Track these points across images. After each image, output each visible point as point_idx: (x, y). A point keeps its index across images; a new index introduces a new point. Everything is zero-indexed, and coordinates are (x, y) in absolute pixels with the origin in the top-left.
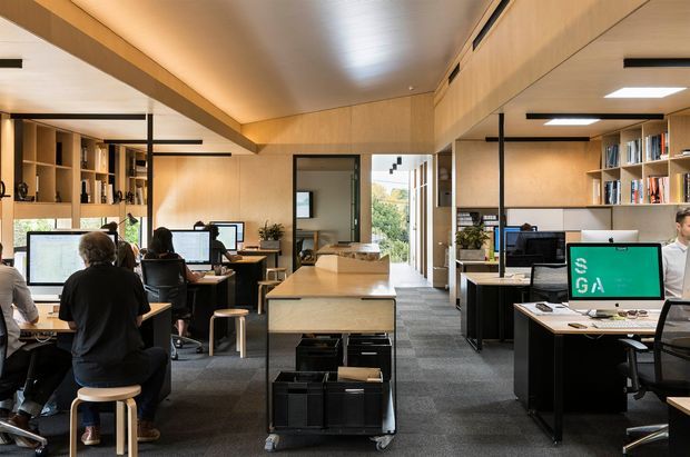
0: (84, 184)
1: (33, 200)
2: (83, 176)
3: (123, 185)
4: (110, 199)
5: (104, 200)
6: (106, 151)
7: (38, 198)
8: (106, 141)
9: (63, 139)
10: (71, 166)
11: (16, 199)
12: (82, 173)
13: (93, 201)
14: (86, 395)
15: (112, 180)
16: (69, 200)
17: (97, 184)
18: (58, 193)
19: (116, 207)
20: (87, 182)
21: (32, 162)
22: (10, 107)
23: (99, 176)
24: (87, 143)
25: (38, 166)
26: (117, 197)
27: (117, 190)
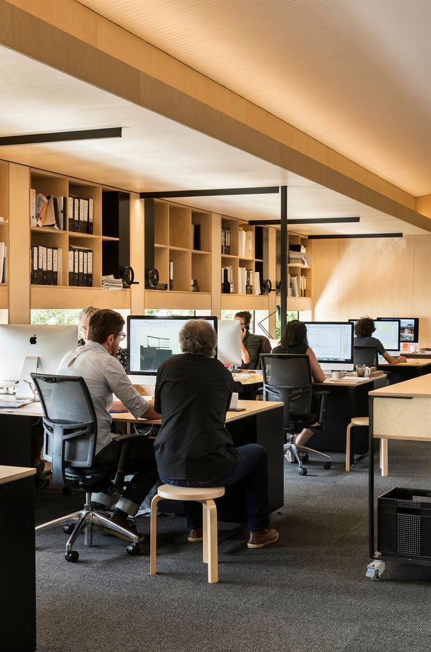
0: (226, 271)
1: (166, 288)
2: (225, 262)
3: (273, 274)
4: (257, 289)
5: (249, 290)
6: (252, 234)
7: (172, 286)
8: (251, 223)
9: (200, 221)
10: (210, 251)
11: (147, 286)
12: (223, 259)
13: (236, 292)
14: (166, 492)
15: (259, 267)
16: (207, 290)
17: (242, 272)
18: (195, 282)
19: (264, 298)
20: (229, 269)
21: (164, 246)
22: (139, 187)
23: (243, 263)
24: (228, 224)
25: (171, 251)
26: (265, 287)
27: (265, 279)
